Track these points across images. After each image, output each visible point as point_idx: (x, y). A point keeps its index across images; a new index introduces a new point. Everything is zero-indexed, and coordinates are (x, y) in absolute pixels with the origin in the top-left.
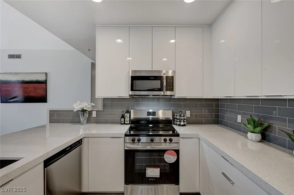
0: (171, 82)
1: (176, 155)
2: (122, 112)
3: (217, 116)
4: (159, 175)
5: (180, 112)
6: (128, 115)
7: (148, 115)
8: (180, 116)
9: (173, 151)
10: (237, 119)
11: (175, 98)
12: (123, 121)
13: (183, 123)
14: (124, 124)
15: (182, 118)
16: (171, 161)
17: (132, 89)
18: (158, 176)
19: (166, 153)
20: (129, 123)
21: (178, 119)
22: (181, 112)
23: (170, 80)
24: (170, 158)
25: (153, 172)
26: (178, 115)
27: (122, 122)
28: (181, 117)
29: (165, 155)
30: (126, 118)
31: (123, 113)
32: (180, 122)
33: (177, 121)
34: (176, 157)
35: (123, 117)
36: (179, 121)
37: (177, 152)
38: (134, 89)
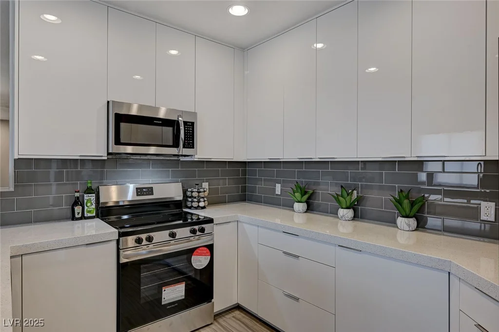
0: (190, 133)
1: (209, 254)
2: (76, 192)
3: (244, 189)
4: (184, 294)
5: (196, 185)
6: (92, 198)
7: (138, 195)
8: (199, 192)
9: (205, 249)
10: (274, 190)
11: (195, 160)
12: (78, 213)
13: (203, 203)
14: (83, 217)
15: (202, 195)
16: (202, 265)
17: (118, 142)
18: (181, 296)
19: (194, 253)
20: (94, 214)
21: (195, 198)
22: (198, 185)
23: (190, 128)
24: (199, 262)
25: (174, 293)
26: (194, 190)
27: (76, 214)
28: (200, 194)
29: (193, 257)
30: (89, 204)
31: (77, 195)
32: (199, 202)
33: (192, 202)
34: (209, 257)
35: (78, 202)
36: (196, 200)
37: (210, 247)
38: (122, 141)
